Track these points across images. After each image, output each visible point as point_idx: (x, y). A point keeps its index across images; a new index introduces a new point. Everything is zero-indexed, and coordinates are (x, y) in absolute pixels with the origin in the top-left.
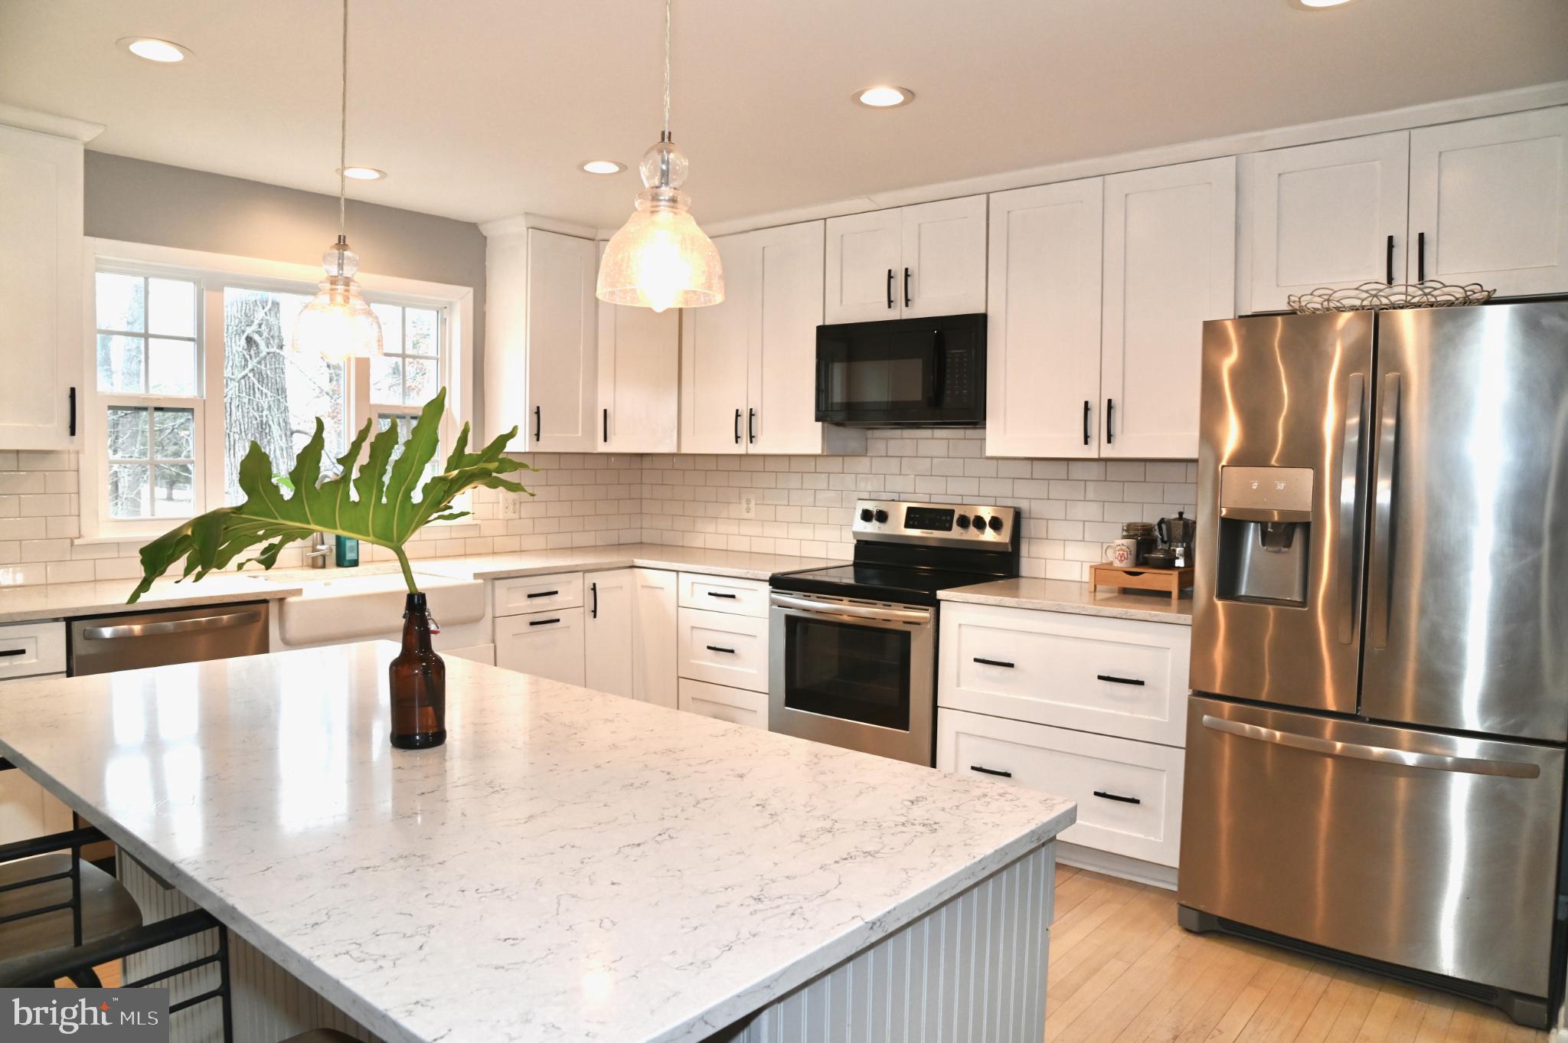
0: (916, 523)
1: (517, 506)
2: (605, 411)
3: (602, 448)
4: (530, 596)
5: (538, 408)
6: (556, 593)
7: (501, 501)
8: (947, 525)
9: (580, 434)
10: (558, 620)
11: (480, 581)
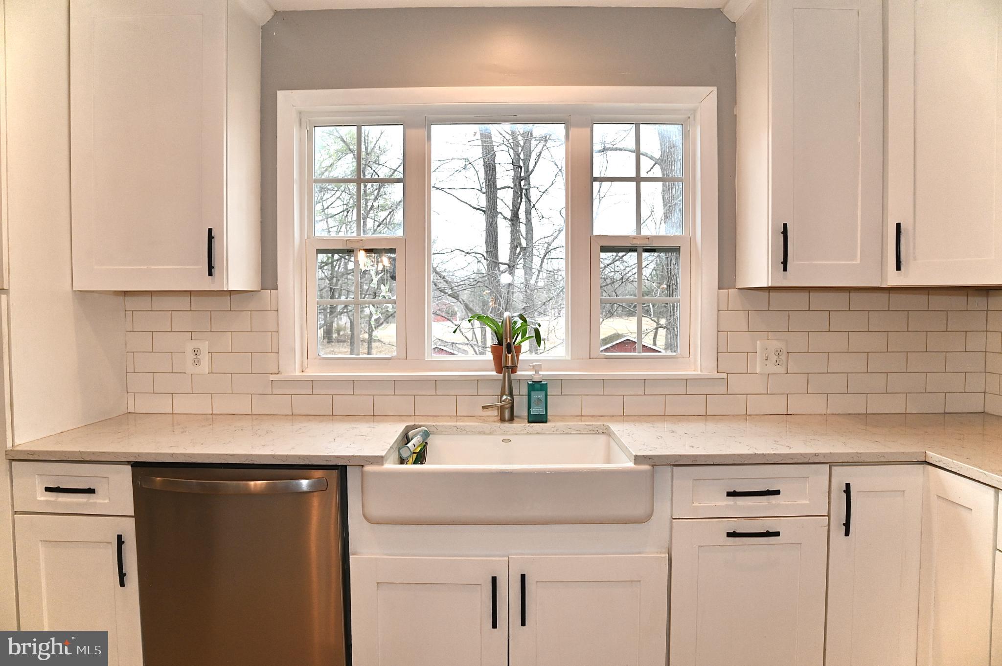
1: (783, 357)
2: (898, 225)
3: (894, 279)
4: (729, 494)
5: (785, 225)
6: (777, 492)
7: (758, 350)
9: (858, 262)
10: (777, 534)
11: (645, 467)
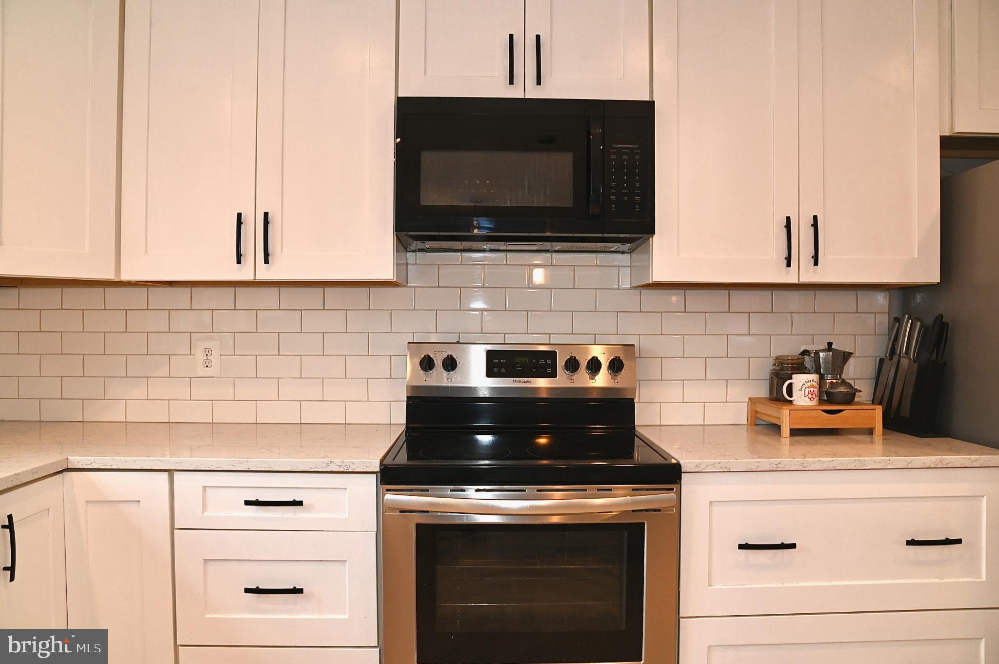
0: (503, 370)
8: (549, 370)
